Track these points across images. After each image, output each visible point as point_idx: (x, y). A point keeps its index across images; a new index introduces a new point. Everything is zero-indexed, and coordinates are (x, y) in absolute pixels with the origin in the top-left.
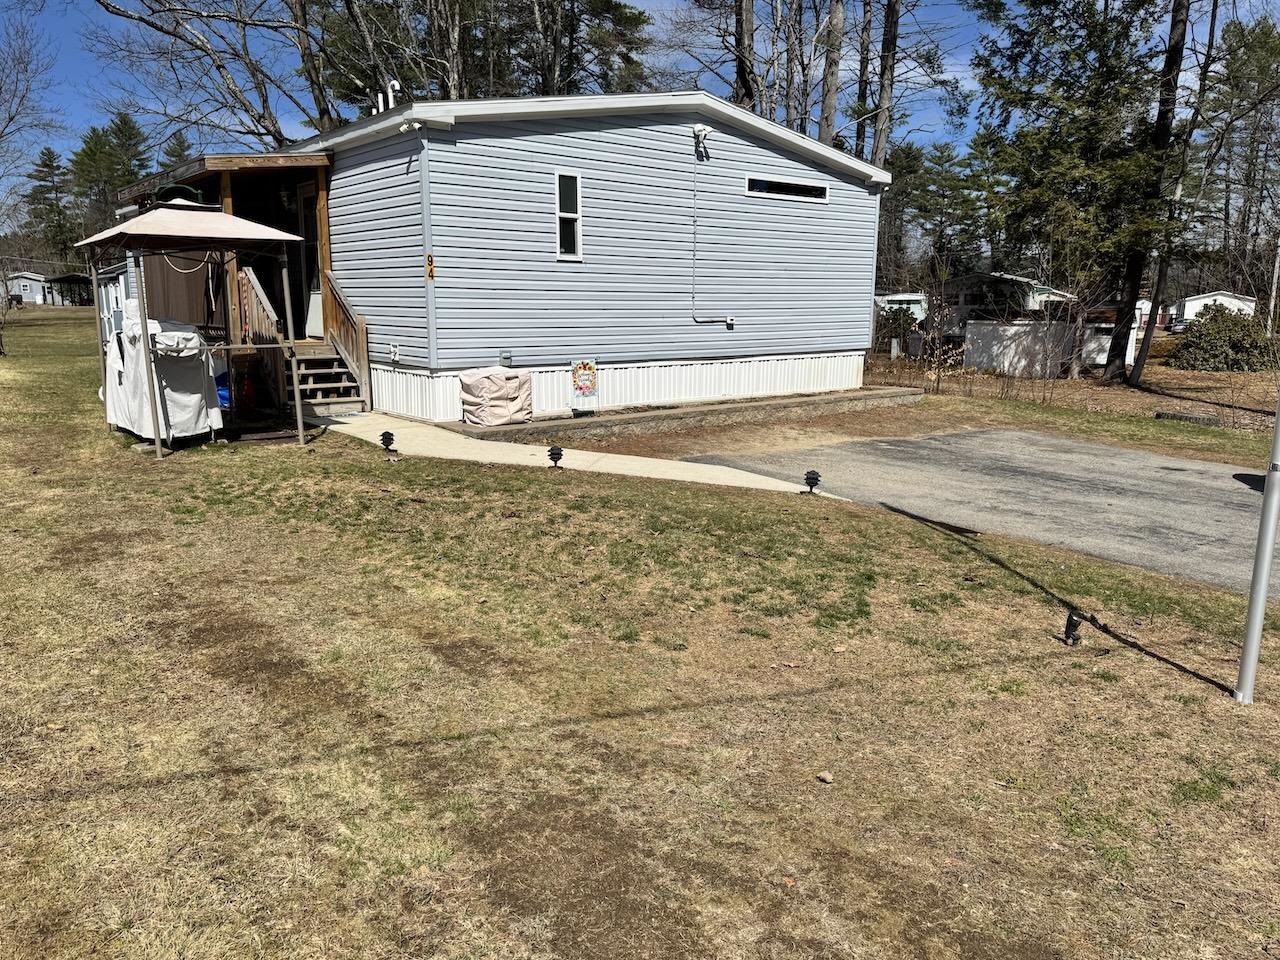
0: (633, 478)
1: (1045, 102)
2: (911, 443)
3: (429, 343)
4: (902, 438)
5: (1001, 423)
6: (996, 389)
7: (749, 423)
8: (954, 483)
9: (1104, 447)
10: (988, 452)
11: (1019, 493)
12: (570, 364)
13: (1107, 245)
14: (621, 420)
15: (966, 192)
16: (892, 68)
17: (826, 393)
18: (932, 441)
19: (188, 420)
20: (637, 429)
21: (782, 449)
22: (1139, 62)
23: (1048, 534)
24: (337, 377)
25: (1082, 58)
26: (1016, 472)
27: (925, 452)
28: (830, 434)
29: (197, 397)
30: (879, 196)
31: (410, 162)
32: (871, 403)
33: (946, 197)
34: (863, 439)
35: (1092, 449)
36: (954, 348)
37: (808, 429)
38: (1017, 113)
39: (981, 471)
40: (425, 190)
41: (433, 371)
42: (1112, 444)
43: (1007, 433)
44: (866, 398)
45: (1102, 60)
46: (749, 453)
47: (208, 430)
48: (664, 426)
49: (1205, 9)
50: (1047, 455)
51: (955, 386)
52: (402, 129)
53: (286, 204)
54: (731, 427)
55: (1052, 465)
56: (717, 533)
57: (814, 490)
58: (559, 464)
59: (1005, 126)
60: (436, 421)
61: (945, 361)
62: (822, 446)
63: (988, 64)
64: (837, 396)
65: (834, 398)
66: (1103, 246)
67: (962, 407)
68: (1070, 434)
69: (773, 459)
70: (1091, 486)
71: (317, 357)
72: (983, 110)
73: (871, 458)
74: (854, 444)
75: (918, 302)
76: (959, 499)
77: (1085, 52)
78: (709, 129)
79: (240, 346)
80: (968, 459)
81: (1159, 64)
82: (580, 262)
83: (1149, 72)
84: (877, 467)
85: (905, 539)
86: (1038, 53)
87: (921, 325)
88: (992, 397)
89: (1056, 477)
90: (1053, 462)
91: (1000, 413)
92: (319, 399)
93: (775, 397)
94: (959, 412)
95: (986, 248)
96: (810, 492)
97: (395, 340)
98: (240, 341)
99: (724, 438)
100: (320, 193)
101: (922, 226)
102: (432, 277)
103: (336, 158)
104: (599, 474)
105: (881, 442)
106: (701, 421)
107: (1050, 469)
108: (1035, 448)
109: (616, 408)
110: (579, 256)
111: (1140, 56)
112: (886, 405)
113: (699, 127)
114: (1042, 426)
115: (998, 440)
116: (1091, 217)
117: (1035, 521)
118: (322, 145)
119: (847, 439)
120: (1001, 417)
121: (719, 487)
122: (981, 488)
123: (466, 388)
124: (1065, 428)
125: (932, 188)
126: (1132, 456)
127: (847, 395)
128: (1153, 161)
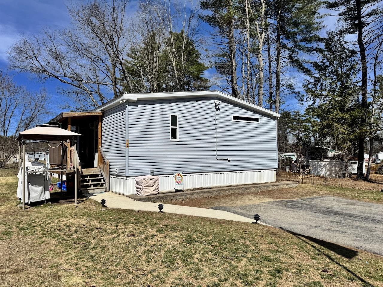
0: (189, 216)
1: (326, 96)
2: (295, 201)
3: (126, 168)
4: (291, 200)
5: (326, 194)
6: (322, 181)
7: (236, 194)
8: (312, 218)
9: (365, 203)
10: (323, 205)
11: (338, 222)
12: (174, 174)
13: (352, 136)
14: (190, 193)
15: (305, 124)
16: (279, 89)
17: (264, 183)
18: (302, 201)
19: (37, 196)
20: (196, 196)
21: (248, 204)
22: (354, 84)
23: (354, 242)
24: (100, 180)
25: (336, 84)
26: (335, 213)
27: (300, 205)
28: (266, 198)
29: (41, 187)
30: (276, 121)
31: (123, 112)
32: (280, 187)
33: (299, 125)
34: (278, 200)
35: (362, 204)
36: (307, 169)
37: (258, 196)
38: (318, 100)
39: (322, 213)
40: (127, 120)
41: (127, 177)
42: (368, 202)
43: (328, 197)
44: (278, 185)
45: (342, 84)
46: (236, 205)
47: (44, 199)
48: (206, 195)
49: (372, 69)
50: (345, 206)
51: (308, 181)
52: (120, 102)
53: (91, 127)
54: (230, 195)
55: (348, 210)
56: (214, 244)
57: (258, 222)
58: (162, 211)
59: (314, 103)
60: (127, 194)
61: (304, 173)
62: (263, 202)
63: (307, 86)
64: (268, 184)
65: (266, 185)
66: (351, 137)
67: (311, 188)
68: (352, 198)
69: (244, 208)
70: (366, 219)
71: (94, 174)
72: (307, 99)
73: (281, 208)
74: (275, 202)
75: (293, 155)
76: (315, 225)
77: (337, 82)
78: (219, 101)
79: (69, 170)
80: (317, 208)
81: (360, 84)
82: (178, 141)
83: (357, 87)
84: (283, 211)
85: (294, 247)
86: (322, 83)
87: (295, 162)
88: (321, 184)
89: (351, 216)
90: (348, 209)
91: (325, 190)
92: (92, 187)
93: (246, 185)
94: (311, 190)
95: (312, 139)
96: (257, 223)
97: (117, 168)
98: (69, 168)
99: (227, 200)
100: (99, 123)
101: (292, 134)
102: (128, 147)
103: (105, 113)
104: (177, 215)
105: (284, 201)
106: (219, 193)
107: (348, 212)
108: (340, 203)
109: (190, 189)
110: (178, 139)
111: (354, 83)
112: (285, 188)
113: (216, 101)
114: (341, 195)
115: (326, 200)
116: (345, 128)
117: (347, 235)
118: (100, 109)
119: (272, 200)
120: (326, 192)
121: (221, 220)
122: (323, 220)
123: (137, 183)
124: (350, 196)
125: (295, 123)
126: (377, 206)
127: (271, 184)
128: (363, 111)
